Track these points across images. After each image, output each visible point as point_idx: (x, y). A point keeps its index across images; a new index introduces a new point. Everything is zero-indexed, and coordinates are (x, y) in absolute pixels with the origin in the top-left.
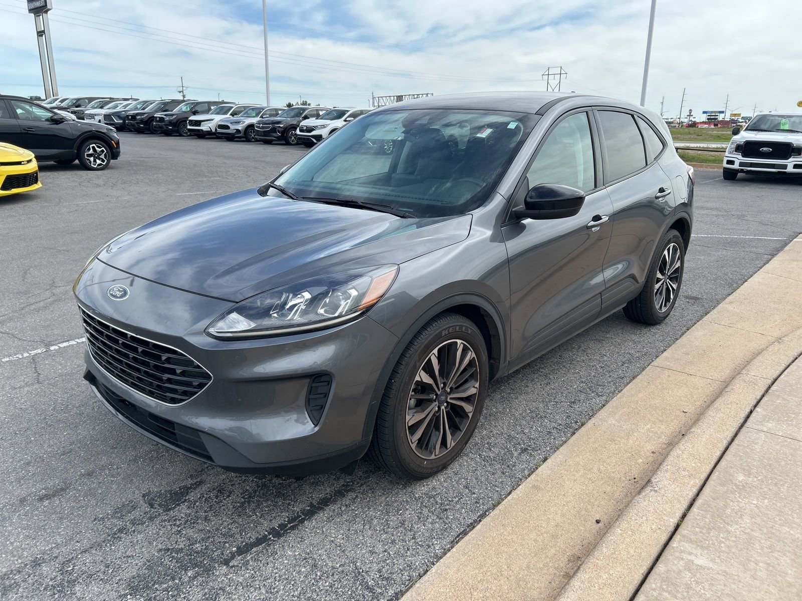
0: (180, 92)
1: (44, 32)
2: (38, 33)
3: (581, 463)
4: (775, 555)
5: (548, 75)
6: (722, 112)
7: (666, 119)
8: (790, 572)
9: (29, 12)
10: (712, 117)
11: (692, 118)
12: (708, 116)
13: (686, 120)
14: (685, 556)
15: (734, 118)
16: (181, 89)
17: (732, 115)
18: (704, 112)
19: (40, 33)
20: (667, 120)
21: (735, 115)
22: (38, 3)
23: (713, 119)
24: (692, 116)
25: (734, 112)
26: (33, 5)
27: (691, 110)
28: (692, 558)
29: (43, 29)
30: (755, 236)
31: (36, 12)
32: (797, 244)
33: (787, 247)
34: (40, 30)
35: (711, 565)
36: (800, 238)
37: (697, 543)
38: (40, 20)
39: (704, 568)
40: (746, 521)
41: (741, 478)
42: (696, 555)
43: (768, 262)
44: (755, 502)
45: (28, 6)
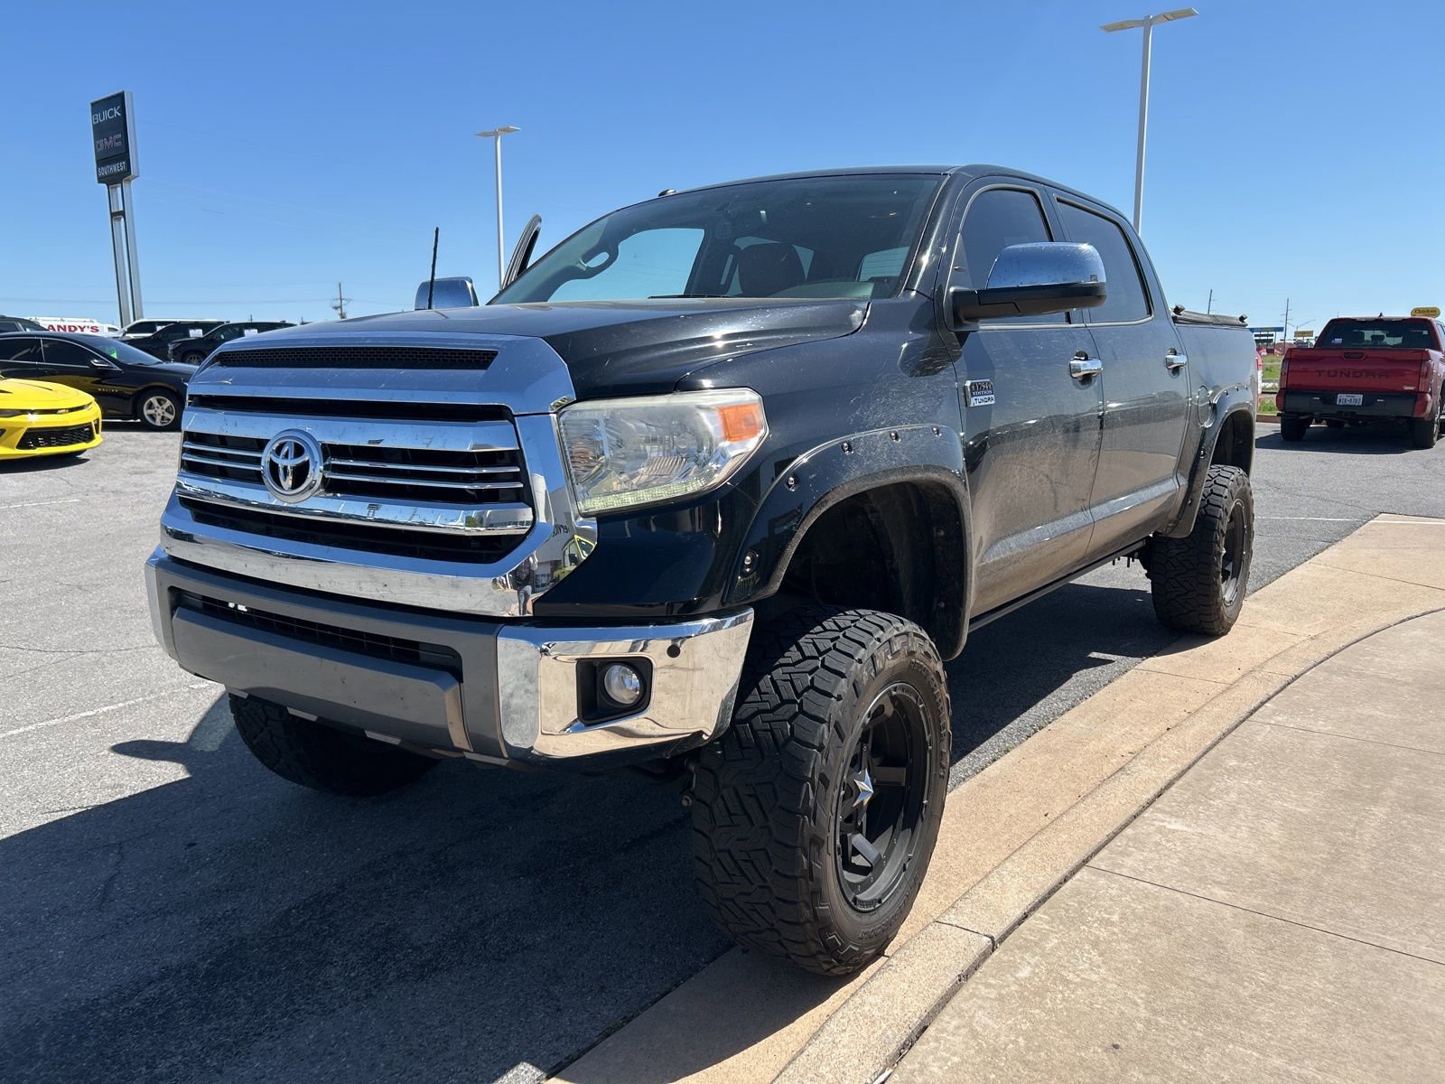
0: (336, 308)
1: (122, 213)
2: (113, 215)
3: (1039, 763)
4: (1262, 821)
6: (1280, 329)
8: (1275, 833)
9: (99, 182)
10: (1262, 338)
12: (1256, 336)
14: (1157, 823)
15: (1301, 338)
16: (338, 303)
17: (1297, 334)
19: (117, 215)
21: (1303, 334)
22: (115, 170)
23: (1264, 341)
25: (1299, 330)
26: (105, 171)
28: (1165, 824)
29: (121, 209)
30: (1309, 516)
31: (111, 180)
32: (1374, 528)
33: (1357, 532)
34: (116, 210)
35: (1186, 829)
36: (1382, 519)
37: (1171, 814)
38: (117, 195)
39: (1177, 831)
40: (1233, 796)
41: (1233, 763)
42: (1169, 823)
43: (1322, 550)
44: (1246, 782)
45: (98, 172)
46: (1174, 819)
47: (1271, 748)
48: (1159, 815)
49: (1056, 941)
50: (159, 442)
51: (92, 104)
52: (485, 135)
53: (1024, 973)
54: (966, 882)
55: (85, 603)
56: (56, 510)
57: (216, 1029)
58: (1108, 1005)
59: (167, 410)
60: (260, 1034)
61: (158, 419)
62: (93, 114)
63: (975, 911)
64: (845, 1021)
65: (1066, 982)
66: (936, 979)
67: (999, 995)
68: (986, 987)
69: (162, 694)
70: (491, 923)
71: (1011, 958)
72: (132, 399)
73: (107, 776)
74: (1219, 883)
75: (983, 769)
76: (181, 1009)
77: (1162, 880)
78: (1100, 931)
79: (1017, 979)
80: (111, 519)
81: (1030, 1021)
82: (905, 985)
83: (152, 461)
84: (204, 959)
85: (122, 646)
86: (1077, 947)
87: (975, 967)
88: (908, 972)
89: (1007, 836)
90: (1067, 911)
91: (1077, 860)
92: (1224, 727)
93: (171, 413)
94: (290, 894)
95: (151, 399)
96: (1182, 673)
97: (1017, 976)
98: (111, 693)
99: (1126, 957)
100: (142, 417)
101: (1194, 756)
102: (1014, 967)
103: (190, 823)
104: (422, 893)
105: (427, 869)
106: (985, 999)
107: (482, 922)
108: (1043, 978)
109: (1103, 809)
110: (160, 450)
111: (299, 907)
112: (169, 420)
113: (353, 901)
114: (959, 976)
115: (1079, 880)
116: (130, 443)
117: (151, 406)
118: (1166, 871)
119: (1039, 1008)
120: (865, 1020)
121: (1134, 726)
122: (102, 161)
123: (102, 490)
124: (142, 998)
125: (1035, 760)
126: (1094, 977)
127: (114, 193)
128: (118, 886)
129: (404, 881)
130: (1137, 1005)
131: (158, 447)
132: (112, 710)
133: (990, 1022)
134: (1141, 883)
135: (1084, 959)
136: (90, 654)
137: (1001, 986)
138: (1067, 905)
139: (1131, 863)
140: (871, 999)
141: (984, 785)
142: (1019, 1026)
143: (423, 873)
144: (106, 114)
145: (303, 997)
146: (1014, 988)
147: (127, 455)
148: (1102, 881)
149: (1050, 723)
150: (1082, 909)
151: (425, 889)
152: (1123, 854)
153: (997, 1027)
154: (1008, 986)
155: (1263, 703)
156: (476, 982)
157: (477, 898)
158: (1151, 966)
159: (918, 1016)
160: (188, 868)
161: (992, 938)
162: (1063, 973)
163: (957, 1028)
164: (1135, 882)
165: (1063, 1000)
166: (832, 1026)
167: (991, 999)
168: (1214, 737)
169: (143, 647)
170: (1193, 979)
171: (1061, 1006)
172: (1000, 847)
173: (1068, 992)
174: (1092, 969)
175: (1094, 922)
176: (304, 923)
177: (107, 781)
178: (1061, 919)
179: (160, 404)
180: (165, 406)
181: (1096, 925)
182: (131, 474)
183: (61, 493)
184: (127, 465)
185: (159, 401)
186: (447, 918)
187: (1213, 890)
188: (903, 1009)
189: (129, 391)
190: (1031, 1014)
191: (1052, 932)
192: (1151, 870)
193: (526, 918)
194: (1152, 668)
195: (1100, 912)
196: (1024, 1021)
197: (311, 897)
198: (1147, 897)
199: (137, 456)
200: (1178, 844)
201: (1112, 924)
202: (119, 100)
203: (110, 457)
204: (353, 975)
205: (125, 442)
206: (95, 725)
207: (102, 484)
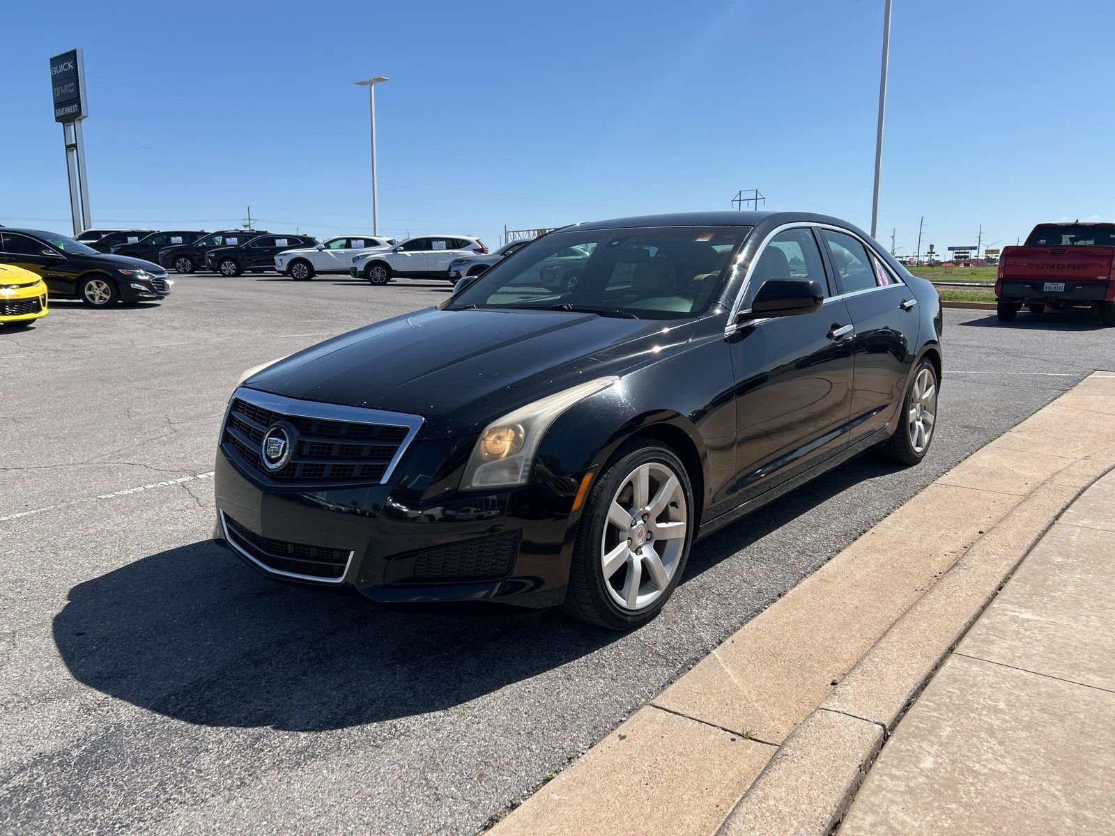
1: (75, 146)
2: (67, 147)
3: (871, 561)
5: (740, 200)
6: (975, 248)
7: (900, 257)
9: (57, 121)
10: (960, 255)
11: (934, 257)
12: (956, 253)
13: (926, 259)
14: (1008, 613)
15: (990, 255)
17: (987, 252)
18: (950, 249)
19: (70, 147)
20: (901, 259)
21: (992, 252)
22: (69, 111)
23: (962, 257)
24: (934, 253)
25: (989, 249)
26: (61, 113)
27: (932, 247)
28: (1017, 614)
29: (74, 142)
30: (1039, 372)
31: (66, 120)
32: (1094, 381)
33: (1081, 383)
34: (70, 144)
35: (1038, 618)
36: (1097, 374)
37: (1019, 605)
38: (70, 130)
39: (1031, 620)
40: (1071, 589)
41: (1059, 559)
42: (1020, 612)
43: (1059, 396)
44: (1079, 576)
45: (55, 114)
46: (1023, 610)
47: (1088, 546)
48: (1008, 606)
49: (950, 729)
50: (98, 316)
51: (52, 60)
52: (362, 84)
53: (928, 763)
54: (829, 669)
55: (17, 431)
56: (5, 363)
57: (82, 820)
58: (1027, 798)
59: (104, 291)
60: (128, 825)
61: (97, 298)
62: (51, 67)
63: (858, 698)
64: (751, 817)
65: (976, 774)
66: (837, 770)
67: (908, 787)
68: (892, 780)
69: (72, 503)
70: (367, 708)
71: (909, 747)
72: (75, 283)
73: (11, 572)
74: (1090, 670)
75: (820, 567)
76: (49, 798)
77: (1034, 667)
78: (991, 719)
79: (922, 770)
80: (50, 370)
81: (950, 818)
82: (806, 777)
83: (89, 329)
84: (78, 746)
85: (43, 464)
86: (973, 735)
87: (874, 756)
88: (806, 762)
89: (858, 626)
90: (950, 698)
91: (944, 648)
92: (1039, 528)
93: (107, 294)
94: (171, 681)
95: (91, 282)
96: (977, 487)
97: (921, 766)
98: (26, 502)
99: (1027, 746)
100: (84, 297)
101: (1021, 553)
102: (915, 757)
103: (82, 614)
104: (300, 680)
105: (305, 657)
106: (895, 792)
107: (359, 708)
108: (949, 769)
109: (952, 599)
110: (97, 322)
111: (178, 693)
112: (105, 299)
113: (233, 688)
114: (860, 766)
115: (950, 667)
116: (73, 316)
117: (90, 288)
118: (1034, 658)
119: (956, 802)
120: (773, 816)
121: (949, 529)
122: (58, 105)
123: (46, 349)
124: (10, 785)
125: (867, 559)
126: (1003, 768)
127: (69, 130)
128: (5, 673)
129: (283, 668)
130: (1056, 797)
131: (96, 319)
132: (25, 516)
133: (907, 818)
134: (1015, 670)
135: (985, 748)
136: (14, 471)
137: (907, 778)
138: (949, 692)
139: (998, 649)
140: (773, 792)
141: (825, 581)
142: (940, 824)
143: (302, 661)
144: (62, 68)
145: (176, 785)
146: (922, 780)
147: (69, 324)
148: (975, 668)
149: (872, 527)
150: (965, 696)
151: (303, 676)
152: (987, 641)
153: (917, 825)
154: (915, 778)
155: (1064, 510)
156: (353, 768)
157: (354, 685)
158: (1056, 755)
159: (829, 811)
160: (74, 656)
161: (883, 725)
162: (968, 763)
163: (873, 825)
164: (1009, 669)
165: (978, 793)
166: (738, 823)
167: (901, 792)
168: (1034, 537)
169: (61, 465)
170: (1104, 768)
171: (978, 800)
172: (852, 636)
173: (980, 784)
174: (996, 759)
175: (982, 709)
176: (182, 709)
177: (10, 576)
178: (947, 706)
179: (99, 287)
180: (103, 288)
181: (984, 712)
182: (71, 338)
183: (11, 351)
184: (67, 332)
185: (97, 284)
186: (323, 704)
187: (1087, 676)
188: (811, 803)
189: (73, 276)
190: (949, 809)
191: (942, 719)
192: (1020, 658)
193: (402, 704)
194: (948, 482)
195: (984, 699)
196: (944, 817)
197: (190, 684)
198: (1025, 683)
199: (77, 326)
200: (1036, 632)
201: (1001, 711)
202: (72, 56)
203: (55, 326)
204: (227, 762)
205: (68, 316)
206: (7, 528)
207: (46, 344)
